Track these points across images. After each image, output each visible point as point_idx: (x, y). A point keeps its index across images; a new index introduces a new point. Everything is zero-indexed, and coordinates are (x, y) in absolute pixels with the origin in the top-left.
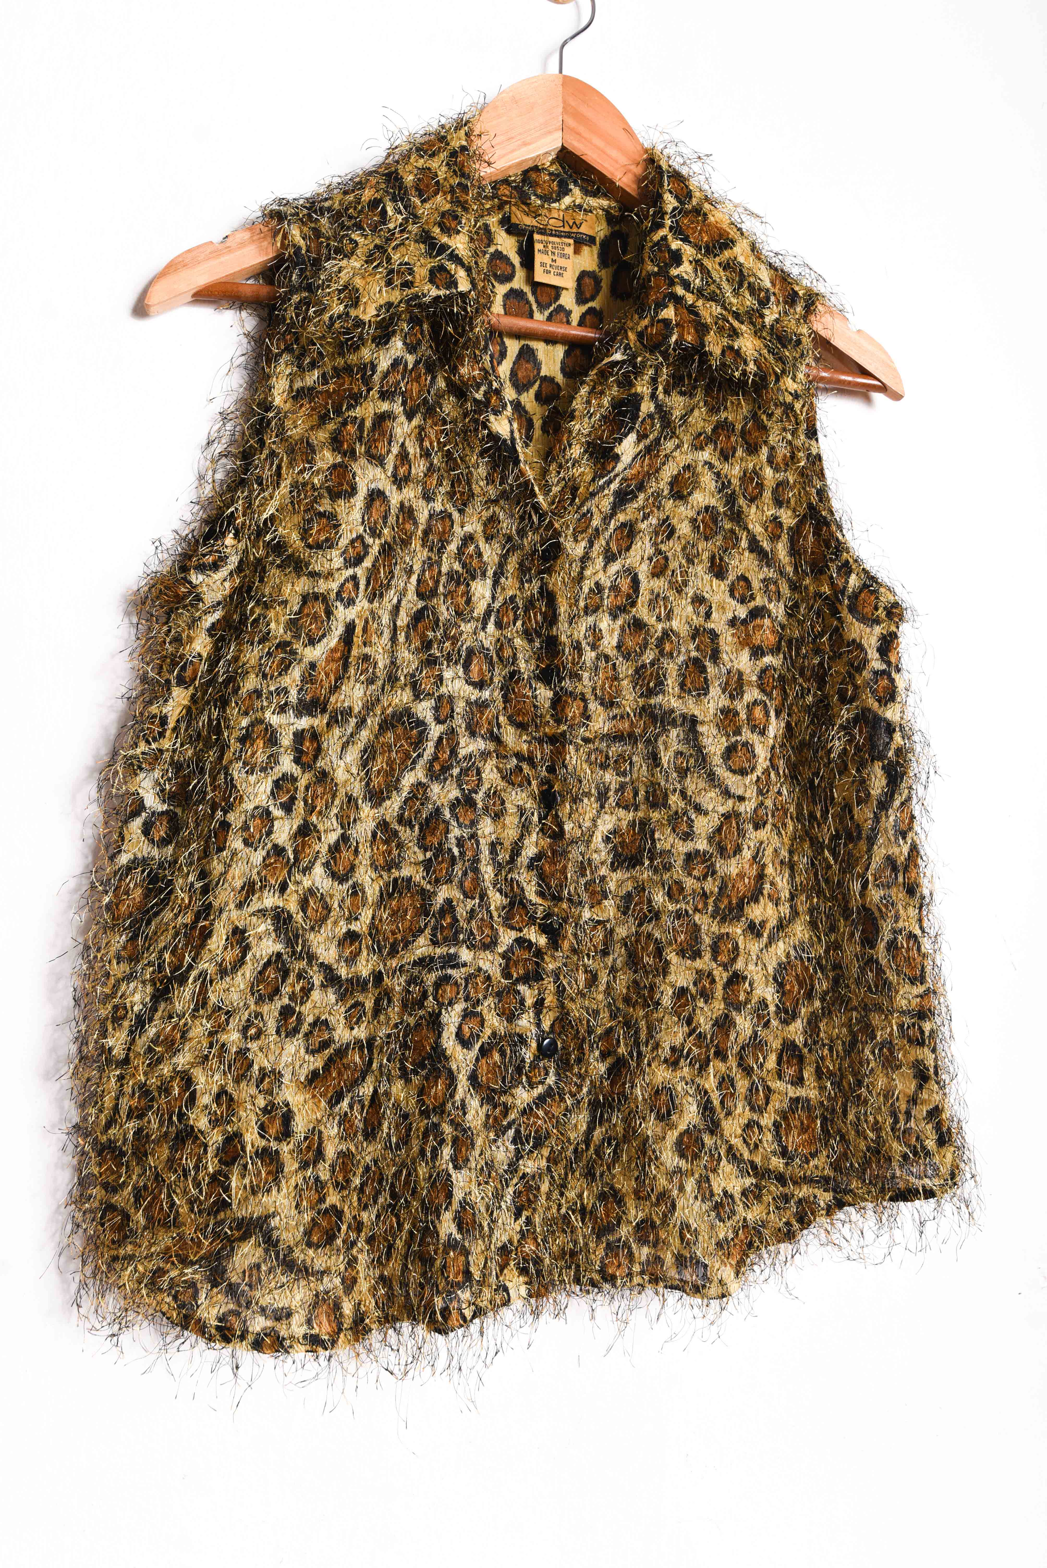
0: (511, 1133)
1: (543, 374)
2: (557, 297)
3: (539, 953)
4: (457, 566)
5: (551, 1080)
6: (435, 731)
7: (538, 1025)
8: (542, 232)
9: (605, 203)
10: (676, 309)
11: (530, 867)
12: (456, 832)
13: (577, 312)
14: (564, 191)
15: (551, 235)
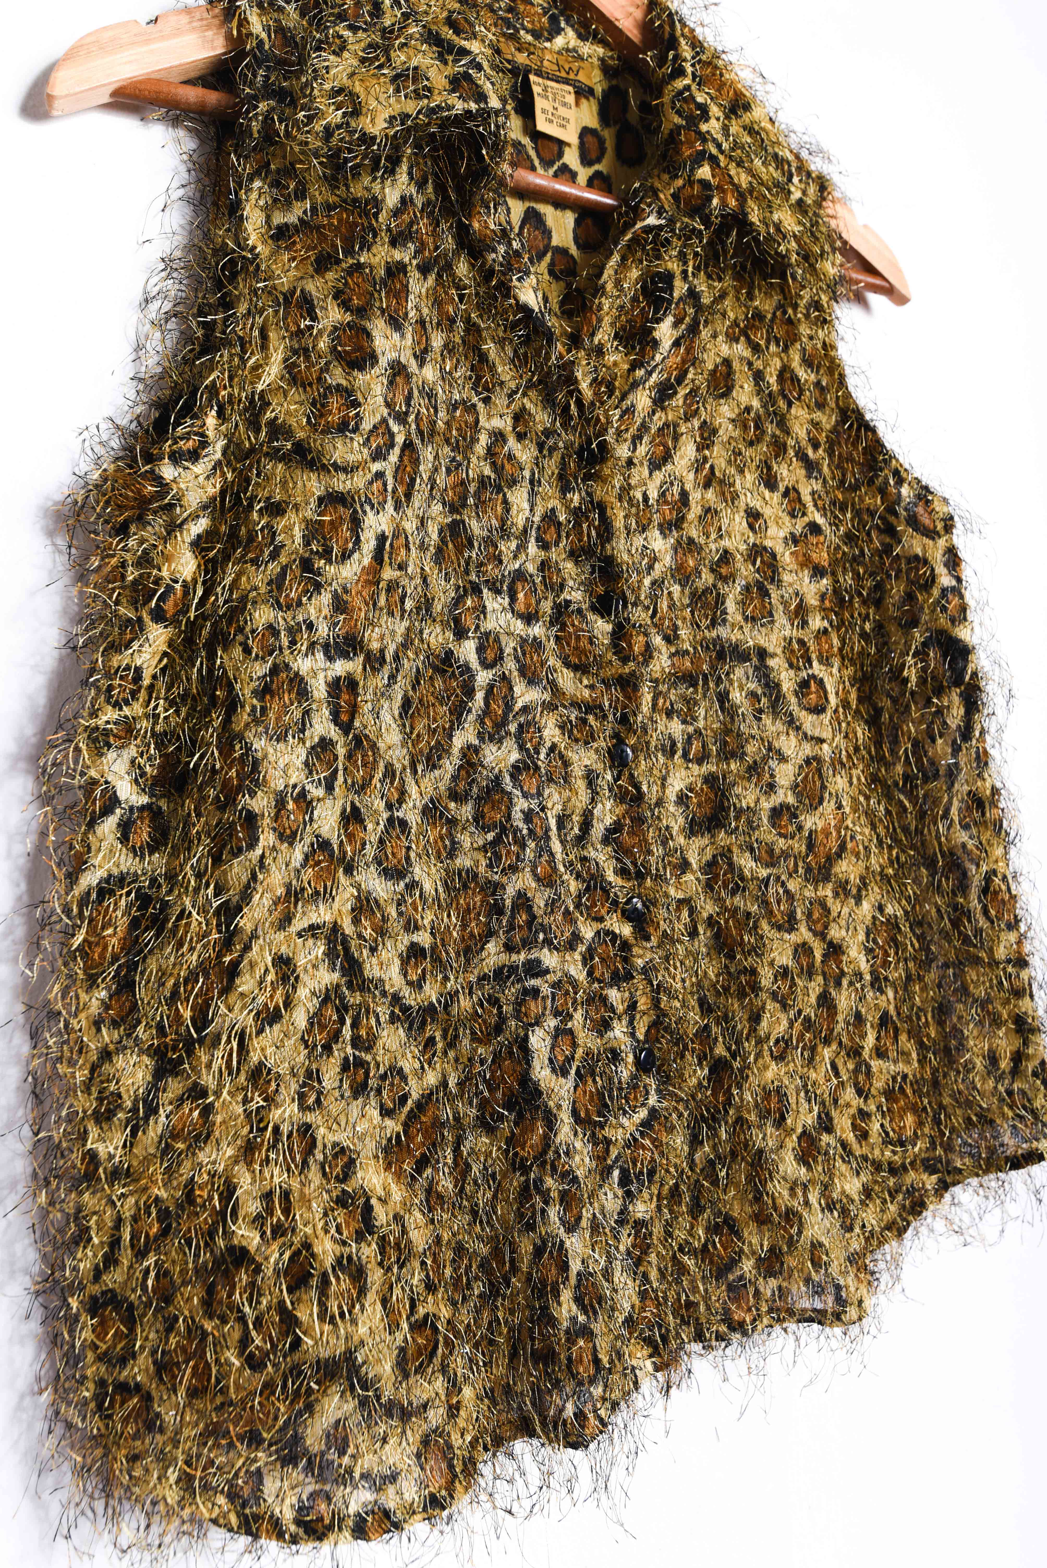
0: (616, 1173)
1: (555, 242)
2: (561, 155)
3: (625, 946)
4: (487, 471)
5: (652, 1100)
6: (483, 677)
7: (633, 1035)
8: (539, 74)
9: (600, 51)
10: (712, 169)
11: (606, 841)
12: (521, 805)
13: (583, 174)
14: (555, 31)
15: (548, 79)
